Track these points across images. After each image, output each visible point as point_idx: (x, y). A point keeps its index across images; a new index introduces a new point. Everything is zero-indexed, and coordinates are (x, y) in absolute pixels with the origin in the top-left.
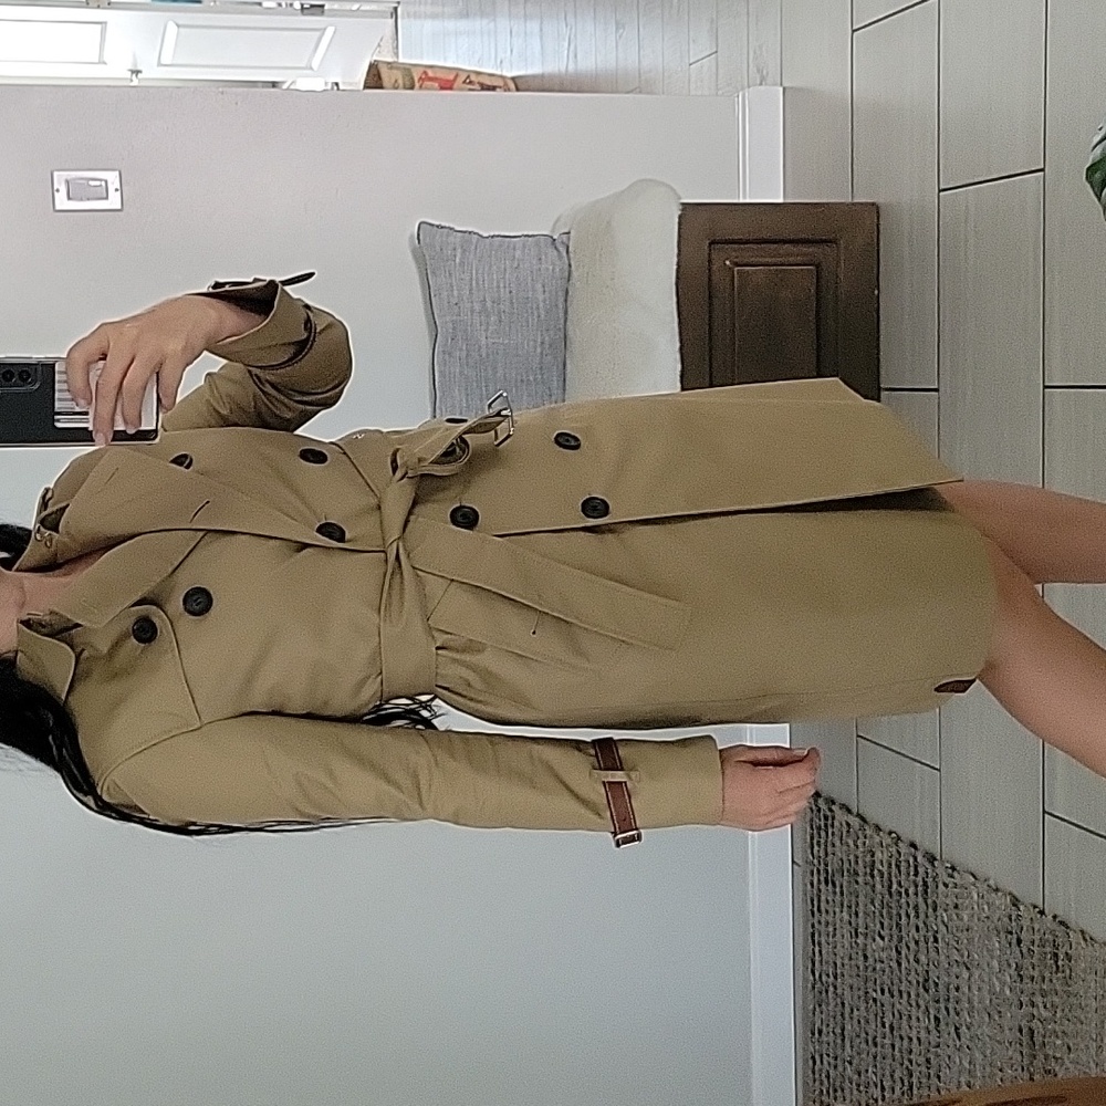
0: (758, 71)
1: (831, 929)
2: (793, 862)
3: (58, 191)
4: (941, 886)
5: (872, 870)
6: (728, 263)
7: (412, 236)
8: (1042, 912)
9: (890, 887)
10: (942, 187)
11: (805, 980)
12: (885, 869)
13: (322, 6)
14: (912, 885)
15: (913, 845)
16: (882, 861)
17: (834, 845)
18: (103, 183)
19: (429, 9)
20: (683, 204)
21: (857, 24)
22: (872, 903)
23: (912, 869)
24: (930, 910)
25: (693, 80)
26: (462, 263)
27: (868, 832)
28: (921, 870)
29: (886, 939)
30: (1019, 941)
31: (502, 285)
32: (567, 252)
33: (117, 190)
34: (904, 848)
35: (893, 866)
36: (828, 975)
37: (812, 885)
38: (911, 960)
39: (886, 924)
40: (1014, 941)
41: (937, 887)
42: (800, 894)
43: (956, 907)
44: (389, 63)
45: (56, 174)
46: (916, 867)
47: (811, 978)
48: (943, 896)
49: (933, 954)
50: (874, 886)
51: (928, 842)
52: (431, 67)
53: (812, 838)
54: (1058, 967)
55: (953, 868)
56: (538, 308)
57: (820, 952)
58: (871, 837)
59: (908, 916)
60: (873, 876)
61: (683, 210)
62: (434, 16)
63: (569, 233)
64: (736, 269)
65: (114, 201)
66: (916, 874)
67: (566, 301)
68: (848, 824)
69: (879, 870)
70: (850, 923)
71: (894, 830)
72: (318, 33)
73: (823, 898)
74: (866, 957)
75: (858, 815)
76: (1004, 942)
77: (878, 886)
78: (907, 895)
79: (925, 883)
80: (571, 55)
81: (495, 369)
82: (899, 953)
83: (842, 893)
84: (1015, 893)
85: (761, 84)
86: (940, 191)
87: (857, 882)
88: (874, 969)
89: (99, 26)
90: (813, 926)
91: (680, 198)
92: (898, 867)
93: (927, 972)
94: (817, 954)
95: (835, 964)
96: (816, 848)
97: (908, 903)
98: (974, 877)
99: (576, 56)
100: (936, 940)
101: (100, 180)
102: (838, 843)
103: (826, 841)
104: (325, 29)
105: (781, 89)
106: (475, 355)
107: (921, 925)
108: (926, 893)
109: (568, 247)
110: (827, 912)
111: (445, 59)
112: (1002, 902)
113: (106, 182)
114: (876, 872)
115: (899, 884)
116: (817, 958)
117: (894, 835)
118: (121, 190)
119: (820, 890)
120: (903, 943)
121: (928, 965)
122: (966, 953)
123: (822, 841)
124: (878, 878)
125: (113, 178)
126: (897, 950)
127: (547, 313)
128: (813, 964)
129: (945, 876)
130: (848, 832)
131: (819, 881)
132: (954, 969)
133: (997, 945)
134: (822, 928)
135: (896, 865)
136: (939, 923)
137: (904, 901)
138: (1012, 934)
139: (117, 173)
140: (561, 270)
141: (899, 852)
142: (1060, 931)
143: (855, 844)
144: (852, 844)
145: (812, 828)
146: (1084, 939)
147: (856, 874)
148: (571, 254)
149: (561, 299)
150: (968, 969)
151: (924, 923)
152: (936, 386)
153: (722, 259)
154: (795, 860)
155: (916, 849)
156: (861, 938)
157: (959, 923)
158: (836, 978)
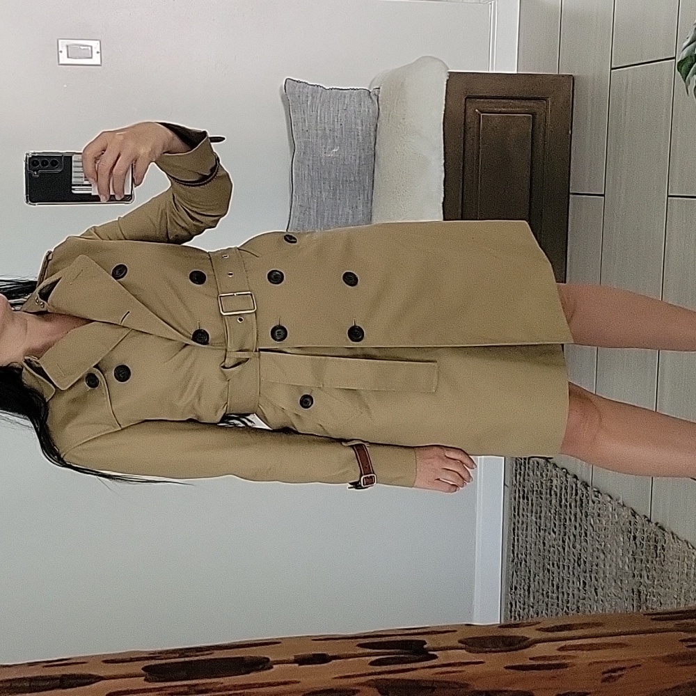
1: (525, 525)
2: (504, 484)
3: (61, 52)
4: (590, 502)
5: (550, 491)
6: (477, 110)
7: (282, 87)
8: (649, 521)
9: (561, 501)
10: (613, 66)
11: (508, 556)
12: (558, 491)
14: (574, 501)
15: (575, 477)
16: (556, 486)
17: (529, 475)
18: (90, 48)
20: (450, 73)
22: (550, 511)
23: (574, 491)
24: (584, 517)
26: (312, 105)
27: (549, 468)
28: (579, 492)
29: (557, 534)
30: (635, 538)
31: (336, 120)
32: (378, 101)
33: (98, 53)
34: (570, 478)
35: (563, 489)
36: (522, 554)
37: (515, 499)
38: (571, 546)
39: (557, 524)
40: (632, 538)
41: (588, 503)
42: (507, 504)
43: (599, 515)
45: (60, 41)
46: (576, 490)
47: (512, 555)
48: (592, 508)
49: (584, 544)
50: (551, 501)
51: (584, 475)
53: (516, 470)
54: (657, 554)
55: (599, 492)
56: (358, 135)
57: (518, 540)
58: (551, 471)
59: (570, 520)
60: (551, 495)
61: (449, 77)
63: (379, 88)
64: (482, 115)
65: (96, 59)
66: (576, 495)
67: (376, 130)
68: (538, 463)
69: (555, 492)
70: (536, 523)
71: (565, 467)
73: (521, 507)
74: (544, 543)
76: (626, 538)
77: (554, 501)
78: (571, 507)
79: (581, 500)
82: (564, 542)
83: (532, 505)
84: (634, 508)
86: (612, 69)
87: (541, 498)
88: (549, 551)
90: (514, 524)
91: (448, 69)
93: (580, 554)
94: (516, 541)
95: (526, 547)
96: (518, 476)
97: (571, 512)
98: (610, 497)
100: (586, 535)
101: (88, 46)
102: (531, 474)
103: (524, 473)
105: (519, 1)
106: (317, 163)
107: (578, 525)
108: (582, 506)
109: (378, 97)
110: (523, 515)
112: (626, 513)
113: (91, 47)
114: (553, 493)
115: (566, 500)
116: (516, 543)
117: (564, 470)
118: (100, 52)
119: (519, 502)
120: (567, 537)
121: (581, 550)
122: (603, 544)
123: (522, 473)
124: (554, 496)
125: (95, 45)
126: (563, 540)
127: (364, 139)
128: (513, 547)
129: (593, 497)
130: (538, 467)
131: (519, 497)
132: (596, 554)
133: (622, 540)
134: (520, 525)
135: (565, 489)
136: (589, 525)
137: (568, 510)
138: (631, 533)
139: (98, 42)
140: (373, 112)
141: (567, 481)
142: (659, 532)
143: (541, 475)
144: (539, 474)
145: (517, 465)
146: (673, 538)
147: (541, 493)
148: (380, 102)
149: (373, 130)
150: (604, 553)
151: (580, 524)
152: (603, 193)
153: (473, 108)
154: (506, 483)
155: (577, 479)
156: (542, 532)
157: (600, 525)
158: (526, 556)
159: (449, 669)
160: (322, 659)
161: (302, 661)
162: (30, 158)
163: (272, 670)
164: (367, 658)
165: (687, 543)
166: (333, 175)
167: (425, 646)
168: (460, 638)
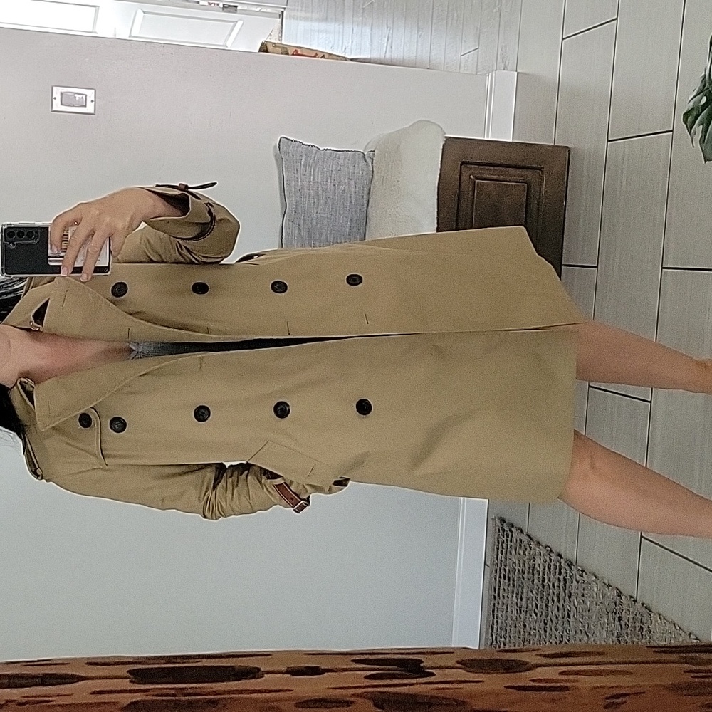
0: (503, 62)
1: (505, 607)
2: (485, 564)
3: (55, 98)
4: (574, 582)
5: (533, 570)
6: (471, 177)
7: (275, 147)
8: (635, 601)
9: (543, 581)
10: (609, 139)
11: (487, 639)
12: (541, 570)
13: (236, 7)
14: (557, 580)
15: (560, 555)
16: (539, 565)
17: (511, 554)
18: (84, 97)
19: (303, 14)
20: (446, 137)
21: (566, 34)
22: (532, 592)
23: (557, 570)
24: (567, 597)
25: (462, 65)
26: (305, 165)
27: (533, 546)
28: (563, 571)
29: (538, 615)
30: (620, 619)
31: (329, 181)
32: (372, 164)
33: (92, 101)
34: (554, 557)
35: (546, 568)
36: (501, 638)
37: (495, 579)
38: (553, 629)
39: (539, 605)
40: (617, 619)
41: (572, 583)
42: (487, 585)
43: (583, 596)
44: (274, 43)
45: (55, 88)
46: (560, 569)
47: (491, 638)
48: (576, 588)
49: (566, 625)
50: (533, 581)
51: (568, 553)
52: (300, 48)
53: (498, 549)
54: (642, 635)
55: (583, 571)
56: (351, 197)
57: (497, 622)
58: (535, 549)
59: (553, 600)
60: (533, 574)
61: (446, 141)
62: (306, 19)
63: (374, 151)
64: (477, 181)
65: (90, 108)
66: (560, 573)
67: (369, 194)
68: (521, 540)
69: (538, 571)
70: (517, 604)
71: (549, 545)
72: (232, 24)
73: (502, 587)
74: (525, 626)
75: (528, 535)
76: (611, 619)
77: (536, 581)
78: (554, 586)
79: (565, 580)
80: (389, 47)
81: (320, 233)
82: (545, 624)
83: (514, 585)
84: (619, 587)
85: (504, 70)
86: (608, 141)
87: (523, 578)
88: (530, 634)
89: (94, 8)
90: (494, 605)
91: (445, 134)
92: (549, 569)
93: (562, 637)
94: (495, 623)
95: (506, 630)
96: (500, 555)
97: (553, 593)
98: (596, 577)
99: (391, 47)
100: (569, 616)
101: (83, 94)
102: (513, 552)
103: (507, 551)
104: (237, 22)
105: (516, 73)
106: (308, 223)
107: (561, 607)
108: (565, 586)
109: (373, 160)
110: (503, 596)
111: (310, 45)
112: (612, 593)
113: (86, 95)
114: (535, 572)
115: (549, 580)
116: (495, 626)
117: (548, 548)
118: (94, 101)
119: (500, 582)
120: (549, 618)
121: (563, 632)
122: (587, 625)
123: (504, 550)
124: (536, 576)
125: (90, 94)
126: (544, 622)
127: (356, 201)
128: (492, 630)
129: (578, 576)
130: (520, 545)
131: (500, 577)
132: (579, 635)
133: (606, 621)
134: (500, 607)
135: (548, 567)
136: (572, 605)
137: (551, 591)
138: (615, 613)
139: (93, 91)
140: (367, 174)
141: (550, 560)
142: (645, 612)
143: (524, 552)
144: (522, 553)
145: (498, 542)
146: (660, 618)
147: (523, 573)
148: (374, 164)
149: (366, 192)
150: (587, 636)
151: (563, 605)
152: (596, 265)
153: (469, 175)
154: (487, 562)
155: (561, 558)
156: (523, 615)
157: (584, 606)
158: (505, 639)
159: (447, 686)
160: (315, 671)
161: (294, 672)
162: (5, 229)
163: (263, 678)
164: (362, 672)
165: (674, 624)
166: (324, 237)
167: (422, 665)
168: (458, 659)
